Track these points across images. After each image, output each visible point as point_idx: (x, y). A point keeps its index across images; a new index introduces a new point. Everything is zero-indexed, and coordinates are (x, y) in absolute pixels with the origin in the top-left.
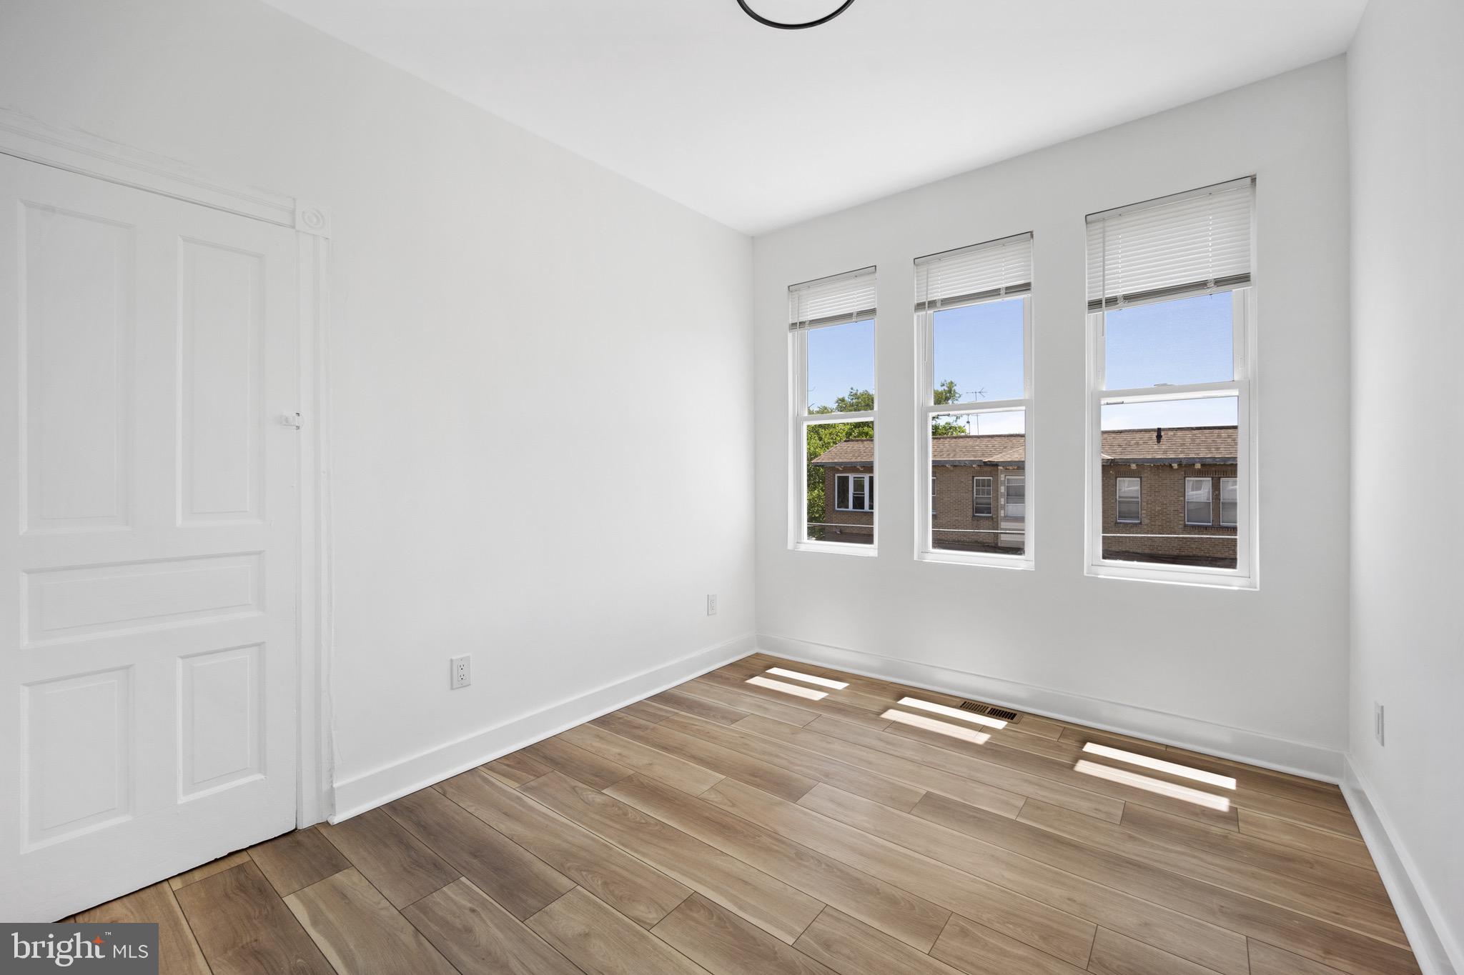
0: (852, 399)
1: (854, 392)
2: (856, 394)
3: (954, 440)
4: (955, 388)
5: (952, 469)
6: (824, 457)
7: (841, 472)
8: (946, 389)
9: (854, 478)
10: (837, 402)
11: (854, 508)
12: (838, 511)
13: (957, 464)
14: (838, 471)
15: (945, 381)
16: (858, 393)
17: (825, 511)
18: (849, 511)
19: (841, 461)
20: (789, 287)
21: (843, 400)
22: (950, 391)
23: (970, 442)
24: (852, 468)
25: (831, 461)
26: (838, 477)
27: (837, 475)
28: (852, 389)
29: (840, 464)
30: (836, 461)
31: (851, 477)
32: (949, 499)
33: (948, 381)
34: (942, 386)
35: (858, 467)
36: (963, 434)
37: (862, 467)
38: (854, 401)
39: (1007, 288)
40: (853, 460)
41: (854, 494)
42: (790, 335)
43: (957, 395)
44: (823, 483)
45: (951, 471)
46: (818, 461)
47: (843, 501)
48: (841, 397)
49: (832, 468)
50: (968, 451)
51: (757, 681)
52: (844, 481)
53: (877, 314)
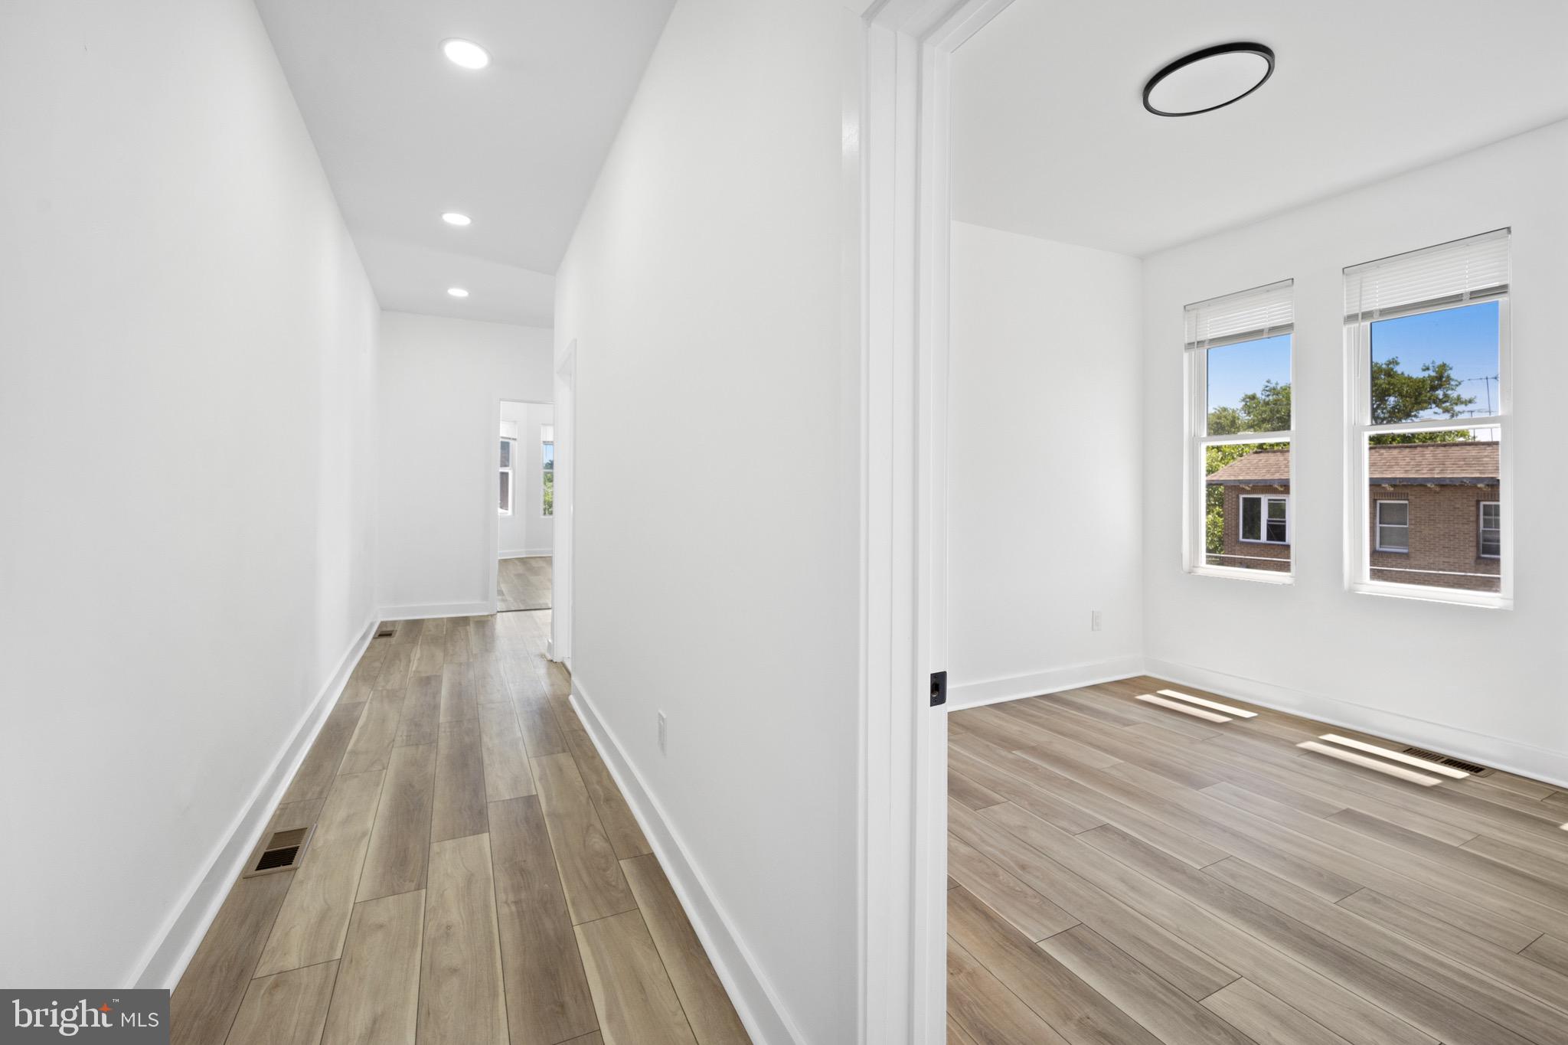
0: (1268, 396)
1: (1272, 386)
2: (1274, 389)
3: (1443, 449)
4: (1449, 372)
5: (1438, 489)
6: (1224, 474)
7: (1248, 492)
8: (1433, 374)
9: (1269, 500)
10: (1244, 400)
11: (1268, 539)
12: (1243, 542)
13: (1448, 482)
14: (1244, 491)
15: (1433, 362)
16: (1279, 387)
17: (1223, 541)
18: (1262, 544)
19: (1248, 478)
20: (1185, 307)
21: (1253, 397)
22: (1440, 378)
23: (1473, 452)
24: (1267, 487)
25: (1233, 478)
26: (1245, 499)
27: (1242, 497)
28: (1268, 382)
29: (1247, 482)
30: (1241, 478)
31: (1265, 500)
32: (1431, 532)
33: (1439, 363)
34: (1424, 370)
35: (1276, 486)
36: (1462, 439)
37: (1281, 486)
38: (1271, 398)
39: (1472, 293)
40: (1268, 477)
41: (1268, 521)
42: (1186, 356)
43: (1453, 383)
44: (1221, 505)
45: (1436, 492)
46: (1214, 479)
47: (1252, 528)
48: (1250, 393)
49: (1236, 487)
50: (1469, 465)
51: (1148, 697)
52: (1252, 506)
53: (1295, 328)
